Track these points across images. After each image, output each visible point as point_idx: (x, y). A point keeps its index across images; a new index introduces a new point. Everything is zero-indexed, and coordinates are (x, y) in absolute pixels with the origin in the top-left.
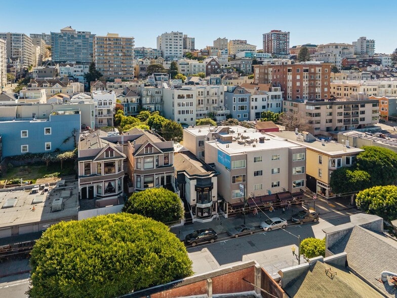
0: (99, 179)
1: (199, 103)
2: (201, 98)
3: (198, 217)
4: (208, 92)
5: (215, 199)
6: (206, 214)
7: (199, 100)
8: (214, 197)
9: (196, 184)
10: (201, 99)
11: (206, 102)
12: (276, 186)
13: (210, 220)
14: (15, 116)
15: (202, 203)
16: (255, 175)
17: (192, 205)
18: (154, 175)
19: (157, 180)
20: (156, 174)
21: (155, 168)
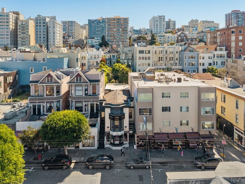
0: (42, 100)
1: (159, 60)
2: (161, 55)
3: (111, 144)
4: (166, 51)
5: (127, 129)
6: (117, 142)
7: (159, 57)
8: (126, 127)
9: (110, 112)
10: (160, 57)
11: (164, 58)
12: (184, 124)
13: (119, 148)
14: (33, 59)
15: (114, 131)
16: (163, 111)
17: (106, 132)
18: (83, 102)
19: (87, 106)
20: (84, 101)
21: (84, 95)
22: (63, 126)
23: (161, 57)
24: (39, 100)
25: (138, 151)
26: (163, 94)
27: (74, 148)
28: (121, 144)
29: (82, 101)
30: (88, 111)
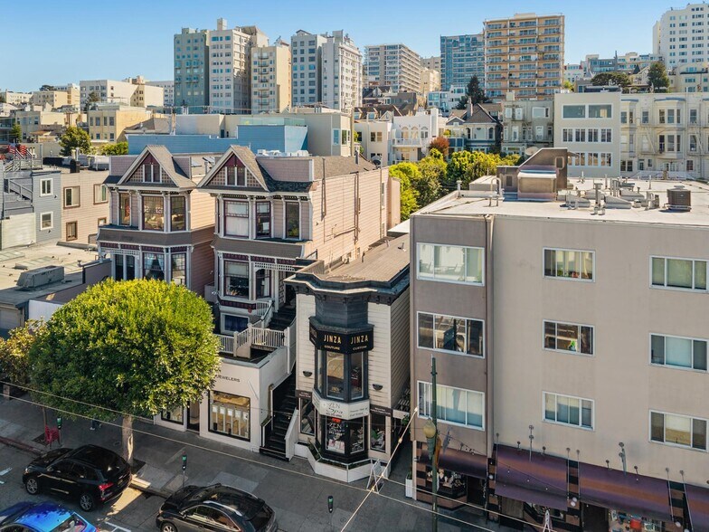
0: (131, 239)
1: (662, 147)
2: (669, 129)
4: (693, 113)
5: (384, 398)
6: (337, 447)
7: (662, 138)
8: (378, 388)
9: (313, 313)
10: (666, 134)
11: (686, 143)
14: (219, 133)
16: (550, 343)
17: (300, 391)
18: (250, 262)
19: (267, 280)
20: (254, 259)
21: (252, 237)
22: (85, 337)
23: (671, 138)
24: (124, 238)
25: (417, 512)
26: (549, 255)
27: (182, 428)
28: (352, 458)
29: (246, 258)
30: (270, 296)
